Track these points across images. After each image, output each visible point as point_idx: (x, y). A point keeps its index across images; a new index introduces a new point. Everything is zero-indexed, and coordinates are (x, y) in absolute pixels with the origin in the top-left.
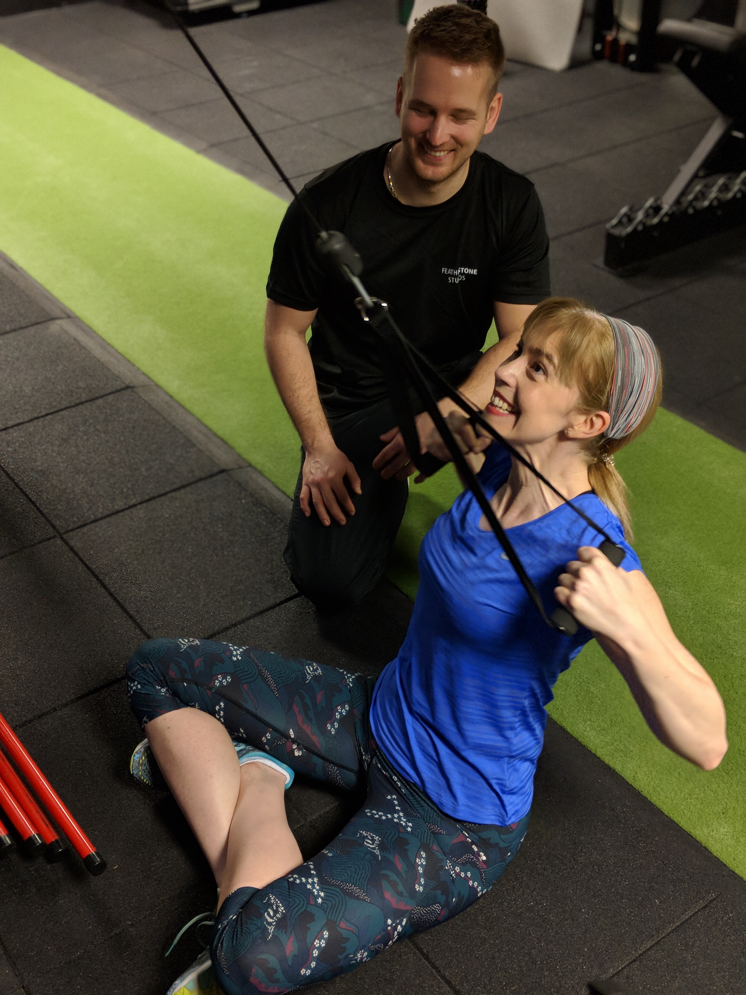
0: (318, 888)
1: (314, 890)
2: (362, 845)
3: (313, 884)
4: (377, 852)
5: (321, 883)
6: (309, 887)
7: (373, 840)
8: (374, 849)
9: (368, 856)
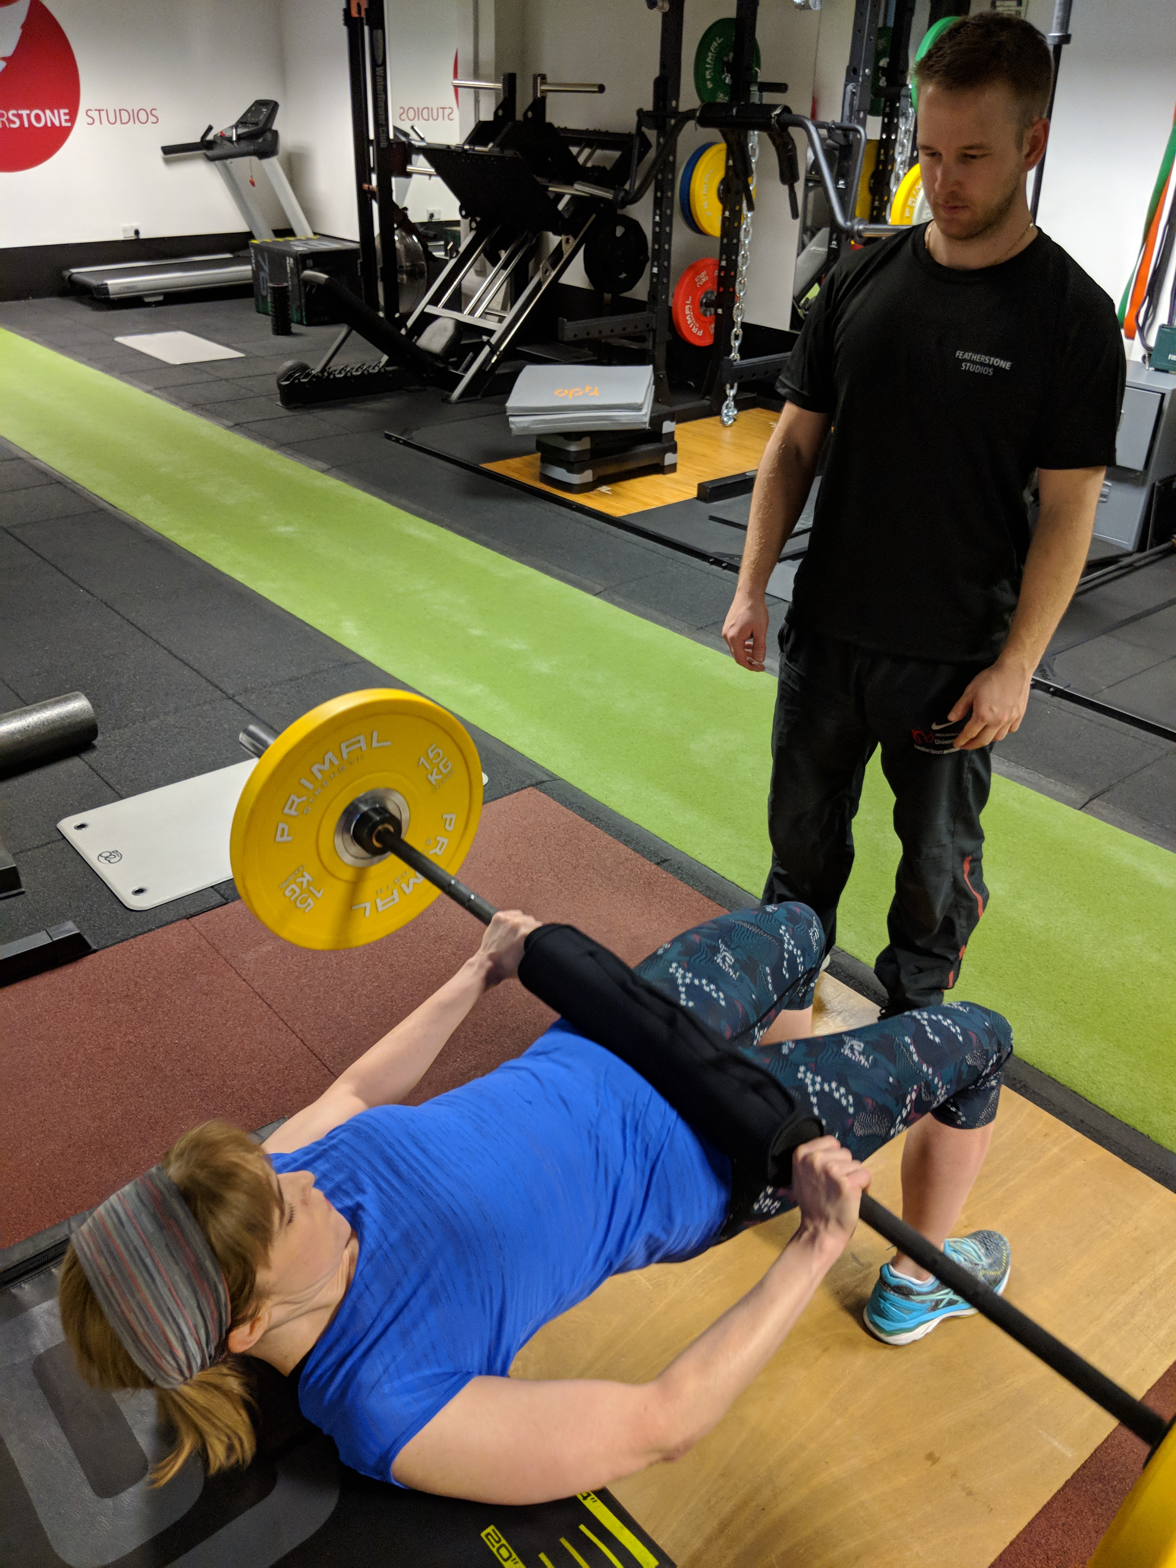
0: (785, 938)
1: (788, 937)
2: (737, 960)
3: (789, 944)
4: (722, 947)
5: (782, 942)
6: (792, 942)
7: (724, 959)
8: (724, 950)
9: (733, 946)
